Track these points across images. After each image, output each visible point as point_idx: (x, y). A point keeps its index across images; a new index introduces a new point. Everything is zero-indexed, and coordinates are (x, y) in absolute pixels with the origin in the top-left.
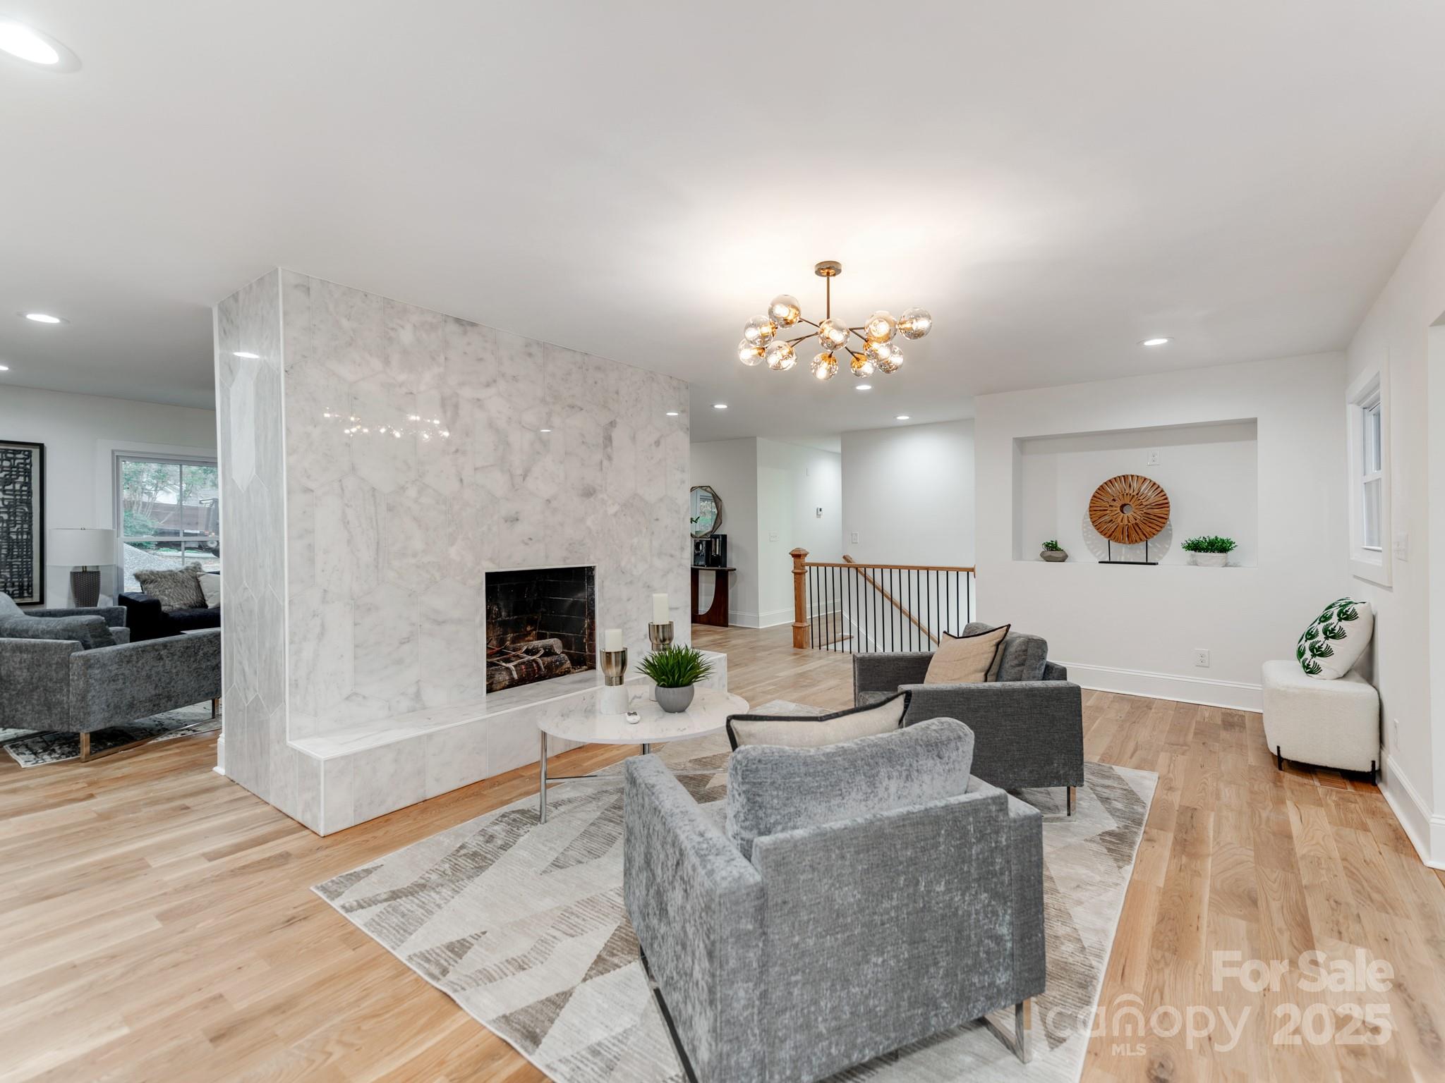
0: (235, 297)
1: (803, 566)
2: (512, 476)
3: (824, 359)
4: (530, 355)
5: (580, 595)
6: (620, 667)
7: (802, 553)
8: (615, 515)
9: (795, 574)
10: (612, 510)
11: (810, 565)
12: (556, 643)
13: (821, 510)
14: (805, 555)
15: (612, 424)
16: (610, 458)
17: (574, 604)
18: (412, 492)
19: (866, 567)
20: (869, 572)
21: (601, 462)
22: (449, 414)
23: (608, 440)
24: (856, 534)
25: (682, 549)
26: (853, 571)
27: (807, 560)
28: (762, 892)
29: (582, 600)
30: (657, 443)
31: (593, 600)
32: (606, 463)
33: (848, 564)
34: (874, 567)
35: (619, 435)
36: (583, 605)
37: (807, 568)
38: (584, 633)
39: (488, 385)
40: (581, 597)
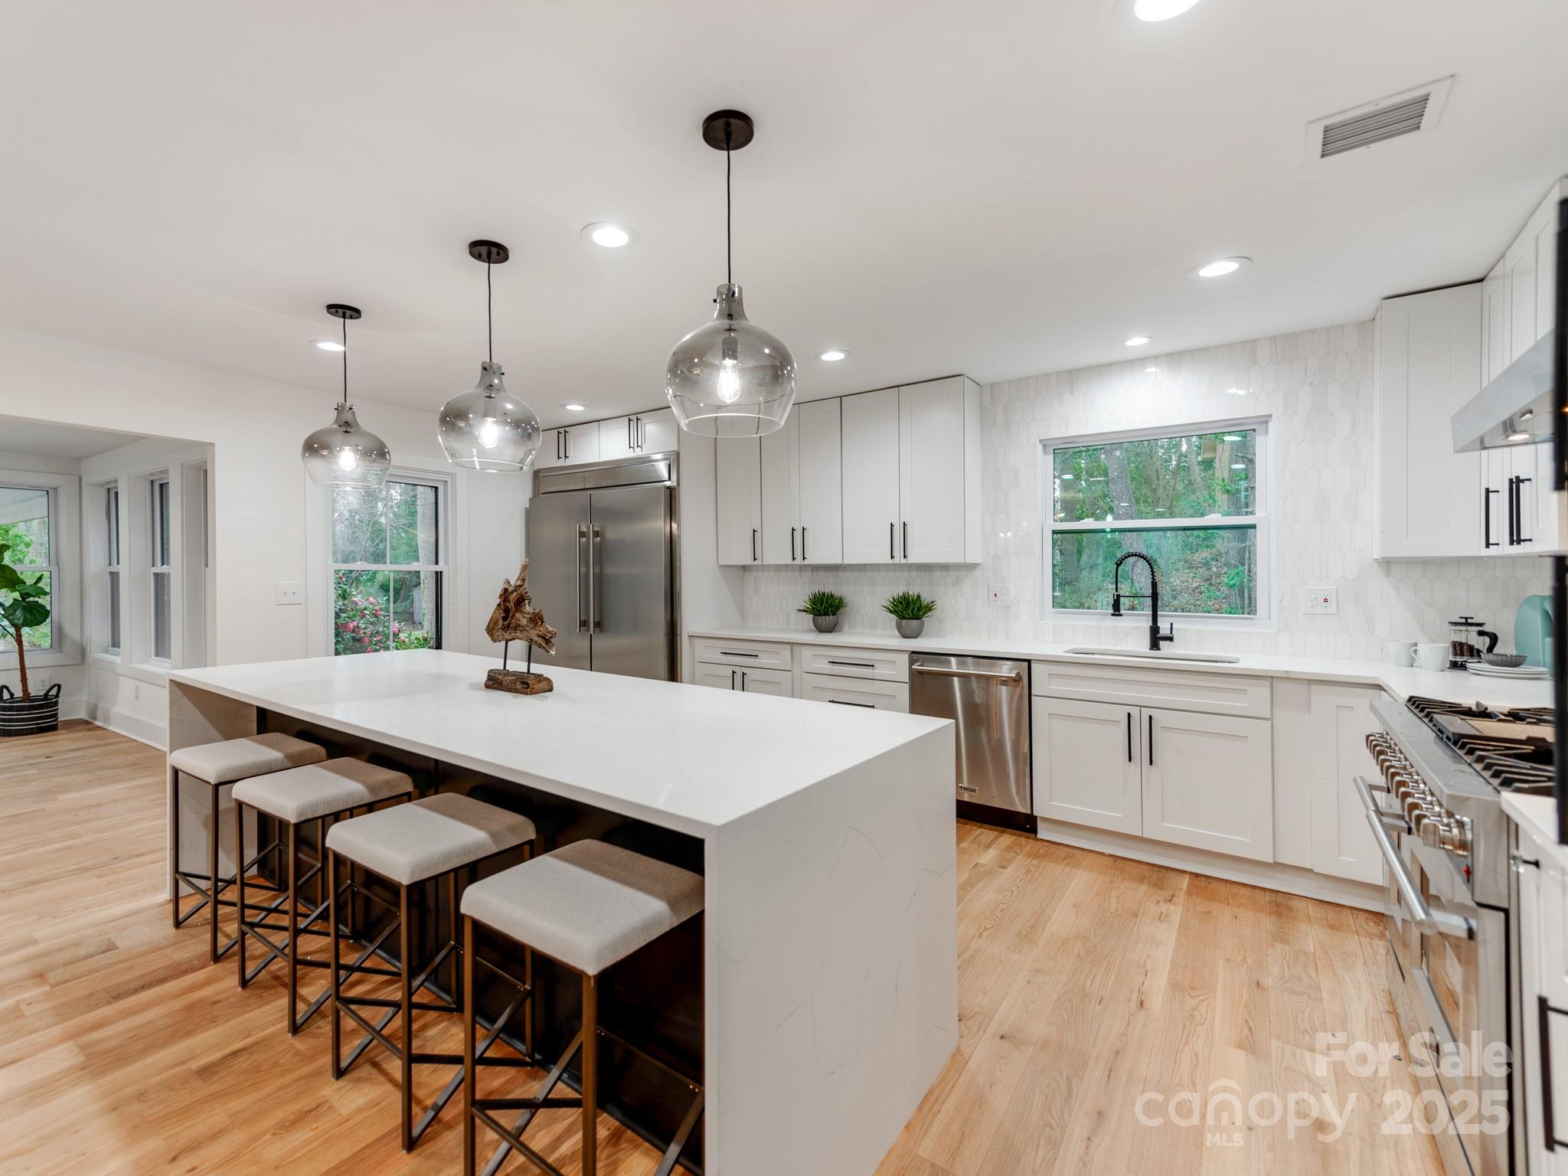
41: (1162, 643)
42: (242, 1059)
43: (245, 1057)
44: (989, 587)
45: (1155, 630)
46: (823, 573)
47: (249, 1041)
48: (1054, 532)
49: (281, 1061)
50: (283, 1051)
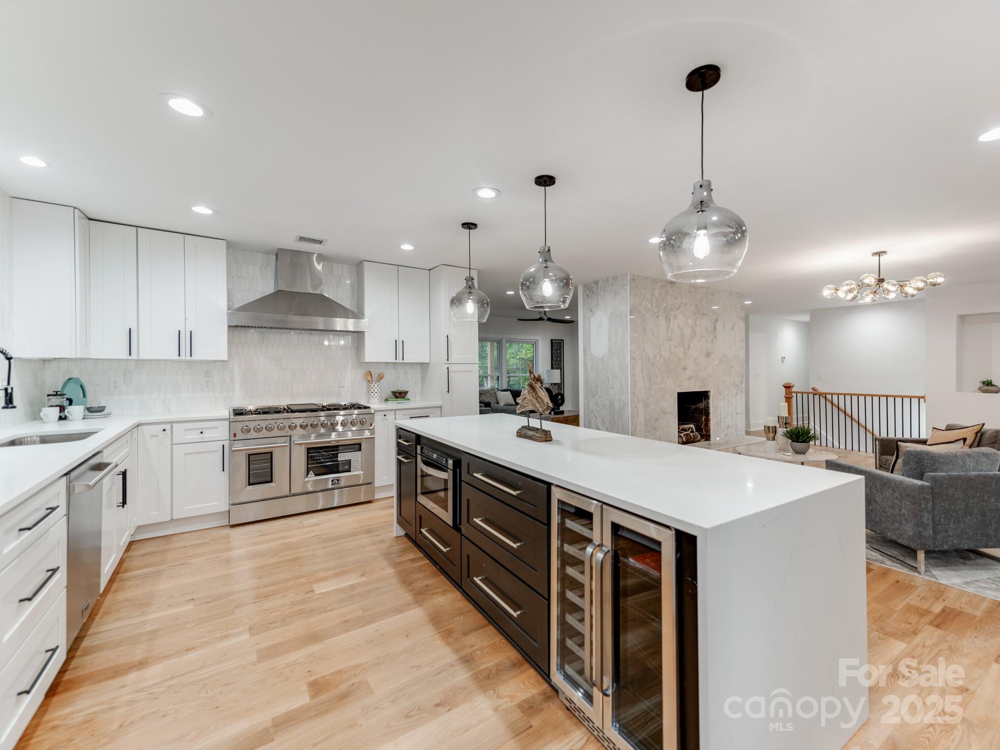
0: (596, 283)
1: (791, 393)
2: (685, 349)
3: (871, 293)
4: (690, 292)
5: (700, 404)
6: (774, 434)
7: (791, 385)
8: (717, 365)
9: (786, 398)
10: (717, 362)
11: (797, 393)
12: (692, 426)
13: (784, 358)
14: (793, 387)
15: (717, 320)
16: (715, 337)
17: (697, 409)
18: (658, 358)
19: (826, 394)
20: (829, 397)
21: (712, 340)
22: (667, 324)
23: (715, 328)
24: (821, 374)
25: (742, 383)
26: (817, 397)
27: (794, 389)
28: (932, 488)
29: (701, 407)
30: (733, 328)
31: (709, 407)
32: (714, 340)
33: (815, 392)
34: (832, 394)
35: (719, 325)
36: (702, 409)
37: (794, 395)
38: (702, 423)
39: (678, 309)
40: (701, 405)
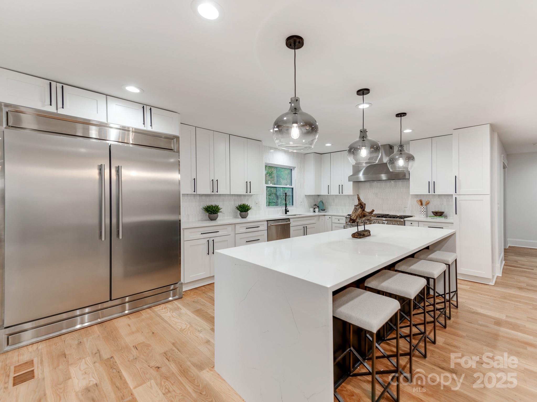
41: (287, 212)
42: (444, 366)
43: (443, 365)
44: (255, 201)
45: (286, 209)
46: (204, 198)
47: (435, 368)
48: (267, 187)
49: (437, 356)
50: (433, 358)
